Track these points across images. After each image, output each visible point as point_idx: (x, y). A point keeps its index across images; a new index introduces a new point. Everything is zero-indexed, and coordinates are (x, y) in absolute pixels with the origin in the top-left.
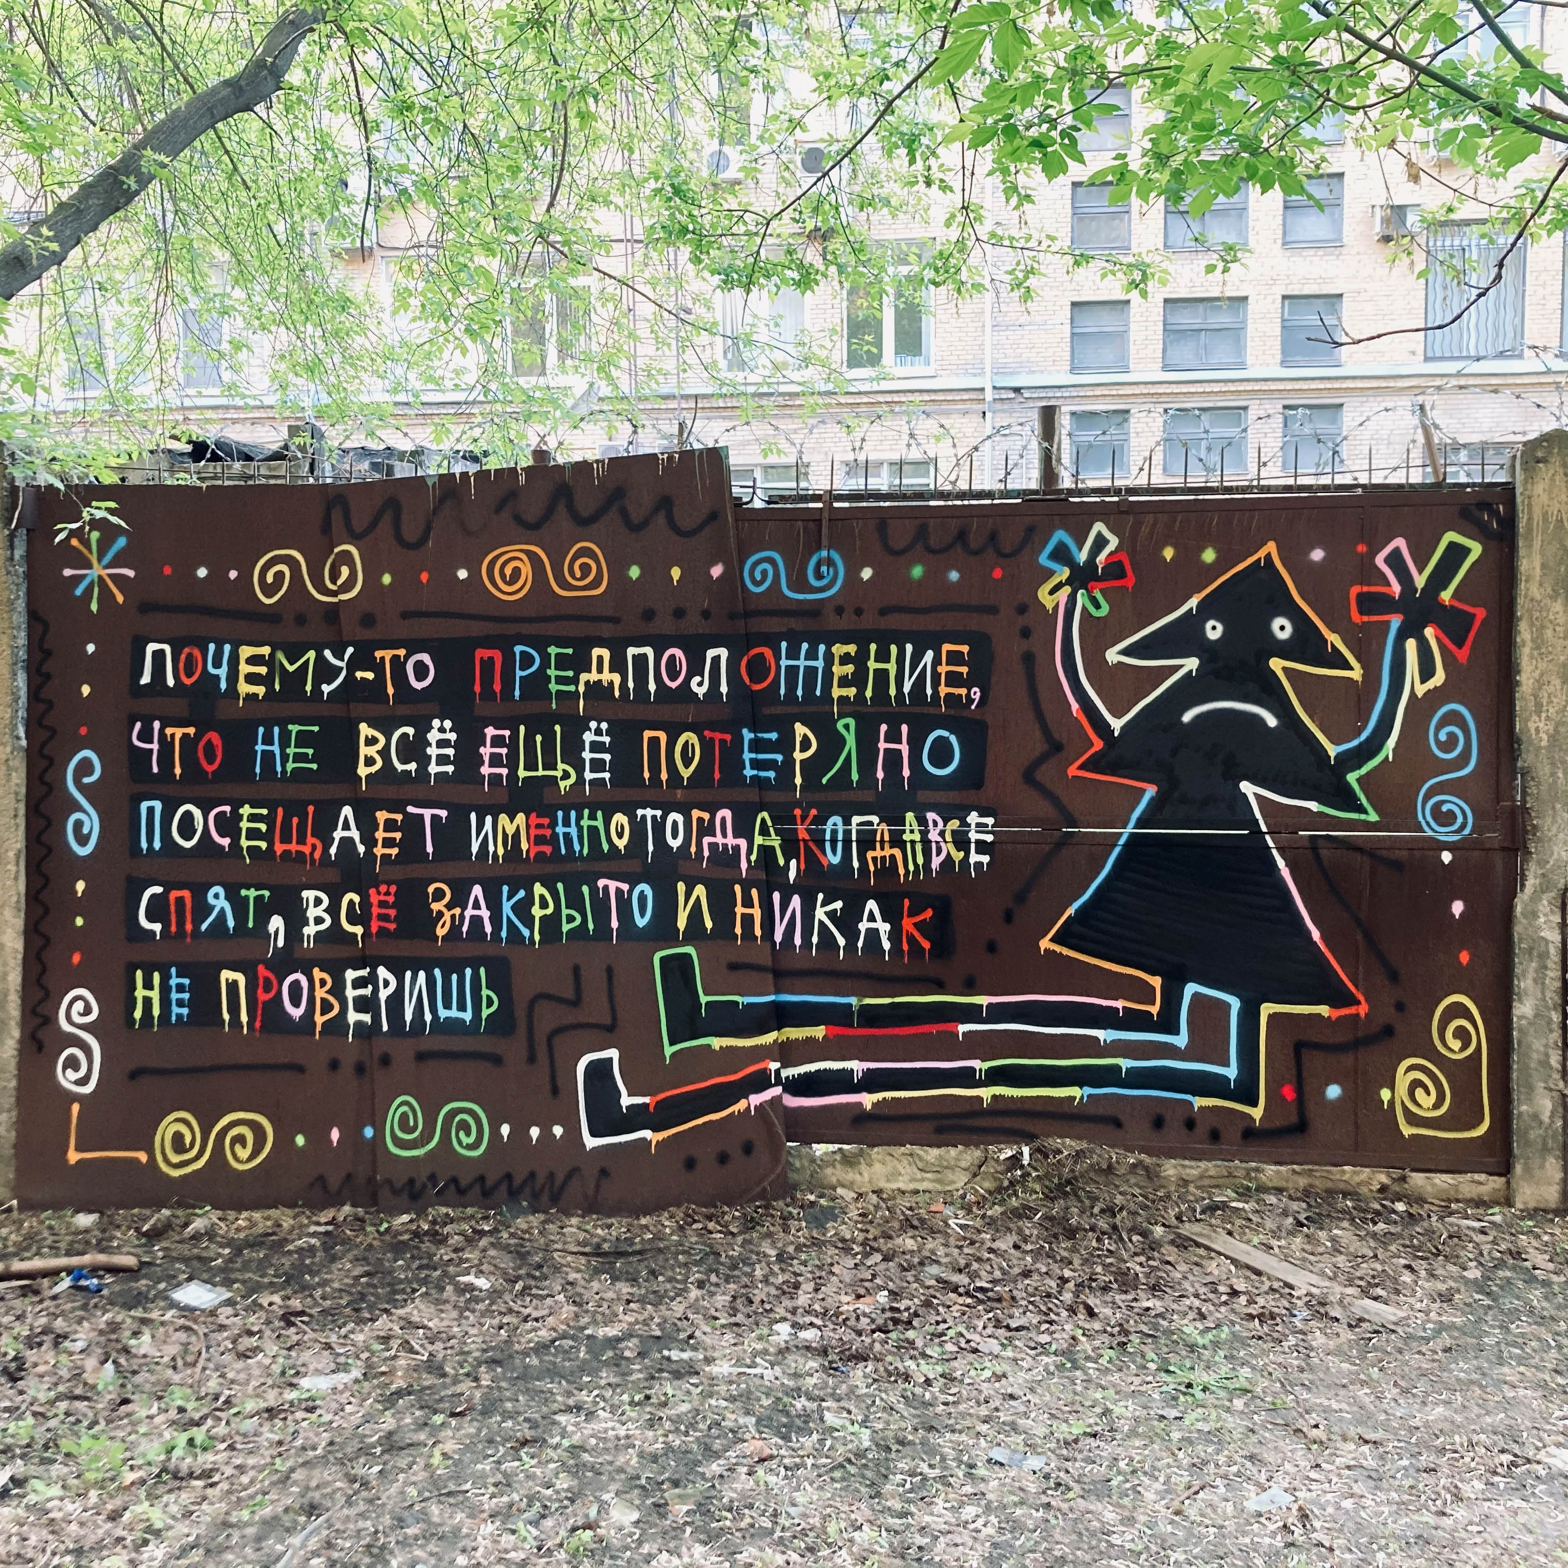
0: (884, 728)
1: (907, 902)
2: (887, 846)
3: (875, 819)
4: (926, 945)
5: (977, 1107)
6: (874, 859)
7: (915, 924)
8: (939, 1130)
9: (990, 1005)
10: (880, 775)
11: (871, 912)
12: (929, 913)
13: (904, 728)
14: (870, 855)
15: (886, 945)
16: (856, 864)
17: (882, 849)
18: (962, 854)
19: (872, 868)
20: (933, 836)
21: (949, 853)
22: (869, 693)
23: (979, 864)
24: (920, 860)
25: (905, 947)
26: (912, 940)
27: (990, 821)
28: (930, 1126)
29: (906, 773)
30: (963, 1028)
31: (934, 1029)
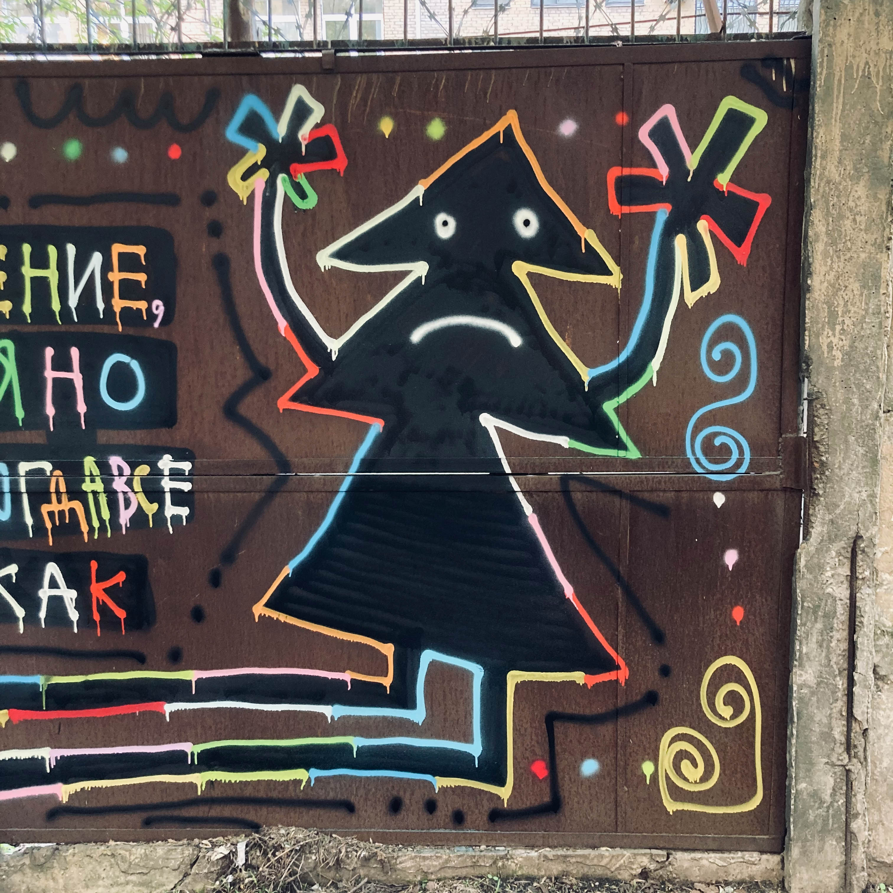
0: (49, 352)
1: (94, 565)
2: (64, 498)
3: (47, 466)
4: (121, 614)
5: (190, 796)
6: (51, 514)
7: (105, 590)
8: (148, 823)
9: (199, 681)
10: (50, 411)
11: (52, 578)
12: (120, 577)
13: (75, 353)
14: (45, 509)
15: (74, 615)
16: (29, 520)
17: (59, 501)
18: (155, 506)
19: (49, 525)
20: (119, 485)
21: (140, 508)
22: (27, 308)
23: (176, 519)
24: (106, 515)
25: (97, 617)
26: (103, 609)
27: (186, 466)
28: (138, 818)
29: (82, 408)
30: (169, 708)
31: (137, 709)
